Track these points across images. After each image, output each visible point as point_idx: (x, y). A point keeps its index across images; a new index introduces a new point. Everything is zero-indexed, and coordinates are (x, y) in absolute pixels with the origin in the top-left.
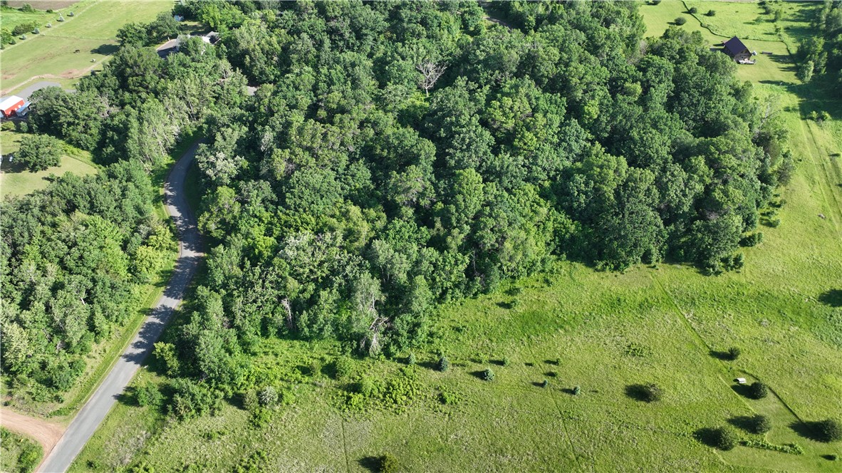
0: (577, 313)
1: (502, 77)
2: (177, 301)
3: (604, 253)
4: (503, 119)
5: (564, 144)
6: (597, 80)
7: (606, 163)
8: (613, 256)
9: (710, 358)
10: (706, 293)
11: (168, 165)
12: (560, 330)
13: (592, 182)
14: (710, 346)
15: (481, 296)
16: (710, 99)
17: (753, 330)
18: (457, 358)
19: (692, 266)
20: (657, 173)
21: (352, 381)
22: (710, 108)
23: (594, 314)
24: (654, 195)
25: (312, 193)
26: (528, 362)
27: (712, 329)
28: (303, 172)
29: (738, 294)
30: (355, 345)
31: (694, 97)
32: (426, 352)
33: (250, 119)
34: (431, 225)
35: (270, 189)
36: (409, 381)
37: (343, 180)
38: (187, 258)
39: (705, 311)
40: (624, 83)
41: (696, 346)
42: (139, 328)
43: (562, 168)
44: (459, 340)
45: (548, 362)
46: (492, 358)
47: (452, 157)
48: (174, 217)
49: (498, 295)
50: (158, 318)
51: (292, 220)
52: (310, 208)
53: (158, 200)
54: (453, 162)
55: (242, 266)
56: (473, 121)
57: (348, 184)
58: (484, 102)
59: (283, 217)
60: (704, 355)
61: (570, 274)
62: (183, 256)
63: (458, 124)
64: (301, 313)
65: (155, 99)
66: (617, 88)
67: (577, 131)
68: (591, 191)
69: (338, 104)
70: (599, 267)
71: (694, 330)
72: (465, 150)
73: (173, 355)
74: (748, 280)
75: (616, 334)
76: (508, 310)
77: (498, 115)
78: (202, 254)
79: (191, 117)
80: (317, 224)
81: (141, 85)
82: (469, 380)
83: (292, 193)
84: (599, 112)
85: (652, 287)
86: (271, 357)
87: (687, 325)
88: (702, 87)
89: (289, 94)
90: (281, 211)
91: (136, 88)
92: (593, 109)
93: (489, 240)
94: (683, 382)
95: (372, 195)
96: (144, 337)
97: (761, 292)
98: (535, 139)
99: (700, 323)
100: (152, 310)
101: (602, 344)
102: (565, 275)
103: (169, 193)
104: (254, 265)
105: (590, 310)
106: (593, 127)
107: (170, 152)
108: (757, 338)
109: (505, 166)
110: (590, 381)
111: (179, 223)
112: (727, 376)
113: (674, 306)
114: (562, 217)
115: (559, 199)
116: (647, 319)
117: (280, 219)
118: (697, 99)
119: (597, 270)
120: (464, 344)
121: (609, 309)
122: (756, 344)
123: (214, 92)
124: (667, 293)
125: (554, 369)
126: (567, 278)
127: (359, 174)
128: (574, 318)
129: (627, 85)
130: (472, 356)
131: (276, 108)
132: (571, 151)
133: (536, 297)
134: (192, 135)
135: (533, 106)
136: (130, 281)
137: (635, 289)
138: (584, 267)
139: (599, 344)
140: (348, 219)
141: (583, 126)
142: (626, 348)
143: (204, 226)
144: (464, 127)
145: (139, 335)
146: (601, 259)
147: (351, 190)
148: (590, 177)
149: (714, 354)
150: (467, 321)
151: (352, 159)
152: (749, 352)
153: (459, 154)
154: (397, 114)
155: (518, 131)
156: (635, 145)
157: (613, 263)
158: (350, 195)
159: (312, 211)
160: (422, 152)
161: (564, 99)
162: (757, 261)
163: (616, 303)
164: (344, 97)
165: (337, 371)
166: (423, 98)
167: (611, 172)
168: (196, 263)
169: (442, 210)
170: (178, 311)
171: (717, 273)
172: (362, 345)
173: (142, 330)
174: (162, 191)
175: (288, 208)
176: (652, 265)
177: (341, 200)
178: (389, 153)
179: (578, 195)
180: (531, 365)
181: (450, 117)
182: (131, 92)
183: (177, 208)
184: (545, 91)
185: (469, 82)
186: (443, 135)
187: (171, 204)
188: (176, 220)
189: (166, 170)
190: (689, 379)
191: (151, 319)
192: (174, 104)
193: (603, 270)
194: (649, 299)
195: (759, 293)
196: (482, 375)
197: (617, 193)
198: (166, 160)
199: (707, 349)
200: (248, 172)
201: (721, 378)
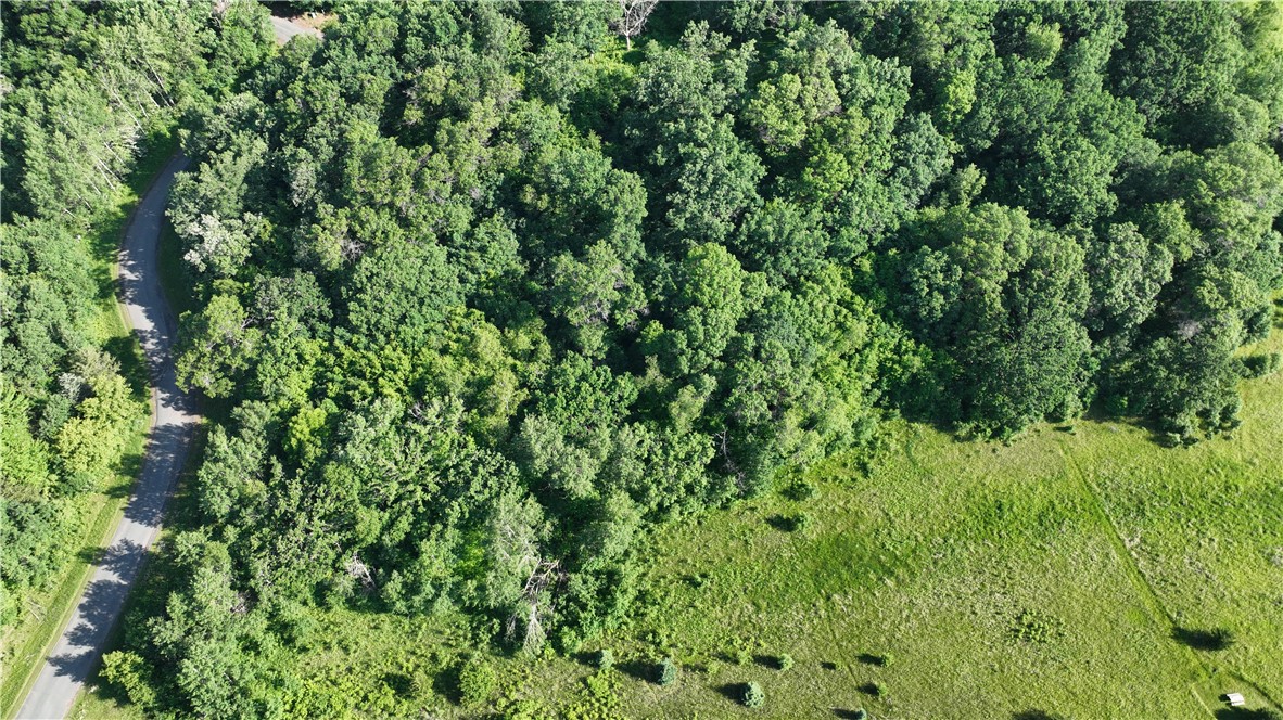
0: (921, 538)
1: (779, 14)
2: (151, 530)
3: (975, 406)
4: (784, 126)
5: (903, 170)
6: (973, 19)
7: (989, 227)
8: (991, 413)
9: (1173, 644)
10: (1164, 487)
11: (124, 207)
12: (888, 581)
13: (959, 269)
14: (1174, 615)
15: (737, 505)
16: (1200, 62)
17: (1255, 576)
18: (692, 650)
19: (1139, 425)
20: (1088, 245)
21: (491, 709)
22: (1197, 79)
23: (952, 541)
24: (1083, 297)
25: (402, 296)
26: (827, 660)
27: (1177, 573)
28: (380, 258)
29: (1228, 488)
30: (497, 628)
31: (1167, 55)
32: (633, 638)
33: (270, 124)
34: (639, 370)
35: (316, 291)
36: (600, 709)
37: (462, 260)
38: (168, 428)
39: (1162, 528)
40: (1026, 24)
41: (1147, 616)
42: (79, 597)
43: (897, 226)
44: (694, 607)
45: (866, 659)
46: (759, 651)
47: (680, 211)
48: (141, 332)
49: (768, 499)
50: (116, 570)
51: (363, 362)
52: (397, 333)
53: (108, 290)
54: (680, 224)
55: (266, 474)
56: (722, 134)
57: (474, 270)
58: (743, 79)
59: (348, 353)
60: (1163, 637)
61: (907, 448)
62: (162, 423)
63: (690, 138)
64: (388, 577)
65: (79, 71)
66: (1012, 32)
67: (930, 143)
68: (955, 289)
69: (445, 93)
70: (963, 433)
71: (1143, 576)
72: (706, 195)
73: (141, 678)
74: (1246, 456)
75: (995, 588)
76: (788, 536)
77: (772, 116)
78: (197, 419)
79: (159, 98)
80: (414, 366)
81: (50, 32)
82: (714, 706)
83: (360, 302)
84: (975, 98)
85: (1062, 474)
86: (337, 652)
87: (1131, 566)
88: (1182, 31)
89: (345, 70)
90: (341, 337)
91: (40, 38)
92: (963, 91)
93: (755, 408)
94: (1123, 702)
95: (520, 291)
96: (89, 617)
97: (1273, 485)
98: (846, 167)
99: (1154, 559)
100: (104, 552)
101: (968, 612)
102: (897, 452)
103: (130, 276)
104: (290, 473)
105: (944, 530)
106: (962, 129)
107: (128, 179)
108: (1263, 596)
109: (786, 233)
110: (945, 704)
111: (150, 345)
112: (1207, 687)
113: (1104, 519)
114: (894, 335)
115: (890, 297)
116: (1054, 548)
117: (339, 356)
118: (1172, 60)
119: (957, 438)
120: (705, 616)
121: (981, 529)
122: (1263, 610)
123: (203, 44)
124: (1089, 487)
125: (875, 675)
126: (900, 459)
127: (494, 247)
128: (914, 551)
129: (1033, 29)
130: (721, 647)
131: (319, 106)
132: (916, 182)
133: (842, 503)
134: (168, 135)
135: (844, 91)
136: (55, 492)
137: (1031, 480)
138: (933, 432)
139: (962, 614)
140: (474, 357)
141: (942, 128)
142: (1014, 622)
143: (188, 381)
144: (701, 145)
145: (79, 613)
146: (966, 420)
147: (479, 283)
148: (955, 258)
149: (1184, 636)
150: (711, 562)
151: (481, 212)
152: (1249, 629)
153: (693, 207)
154: (568, 102)
155: (813, 149)
156: (1046, 176)
157: (990, 426)
158: (477, 295)
159: (402, 340)
160: (619, 210)
161: (908, 70)
162: (1264, 411)
163: (993, 513)
164: (457, 77)
165: (462, 694)
166: (621, 53)
167: (999, 250)
168: (186, 440)
169: (661, 338)
170: (153, 554)
171: (1189, 442)
172: (511, 629)
173: (84, 600)
174: (116, 271)
175: (354, 330)
176: (1064, 424)
177: (462, 309)
178: (552, 202)
179: (930, 294)
180: (831, 666)
181: (676, 122)
182: (32, 45)
183: (146, 311)
184: (867, 50)
185: (714, 34)
186: (662, 161)
187: (133, 301)
188: (144, 340)
189: (120, 220)
190: (1134, 696)
191: (103, 574)
192: (119, 78)
193: (970, 438)
194: (1057, 502)
195: (1267, 484)
196: (738, 693)
197: (1007, 290)
198: (118, 196)
199: (1167, 622)
200: (273, 247)
201: (1195, 693)
